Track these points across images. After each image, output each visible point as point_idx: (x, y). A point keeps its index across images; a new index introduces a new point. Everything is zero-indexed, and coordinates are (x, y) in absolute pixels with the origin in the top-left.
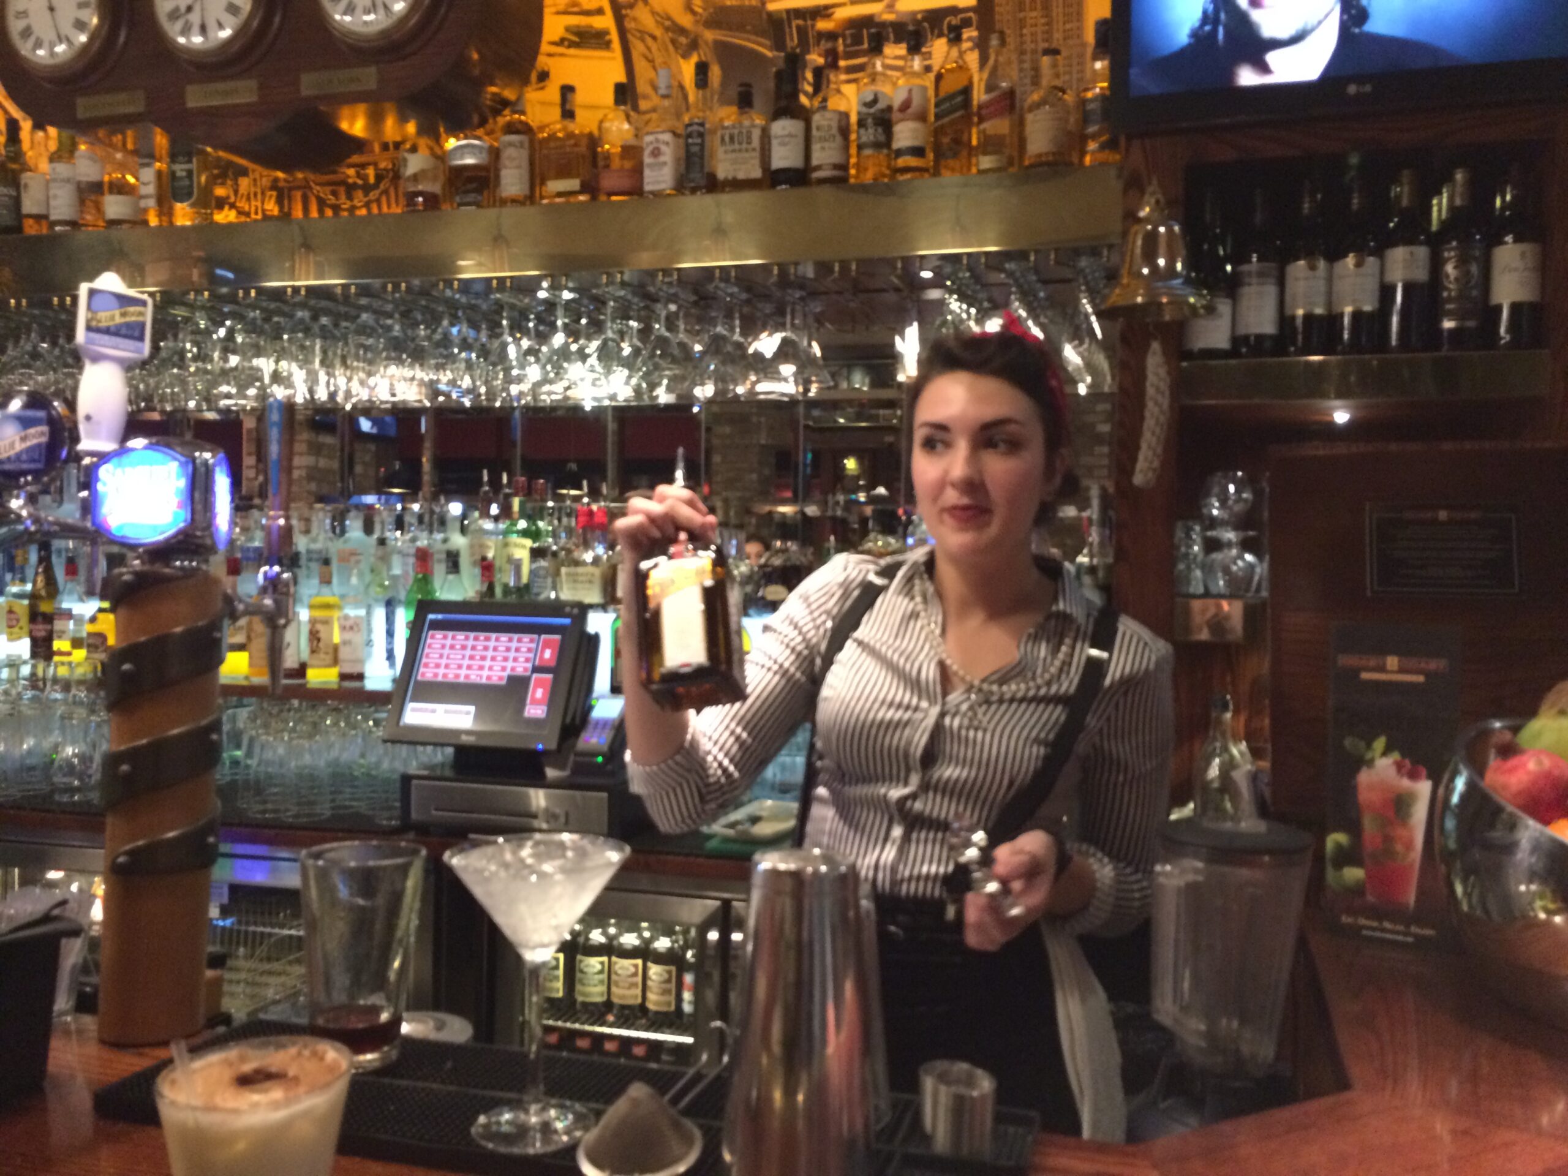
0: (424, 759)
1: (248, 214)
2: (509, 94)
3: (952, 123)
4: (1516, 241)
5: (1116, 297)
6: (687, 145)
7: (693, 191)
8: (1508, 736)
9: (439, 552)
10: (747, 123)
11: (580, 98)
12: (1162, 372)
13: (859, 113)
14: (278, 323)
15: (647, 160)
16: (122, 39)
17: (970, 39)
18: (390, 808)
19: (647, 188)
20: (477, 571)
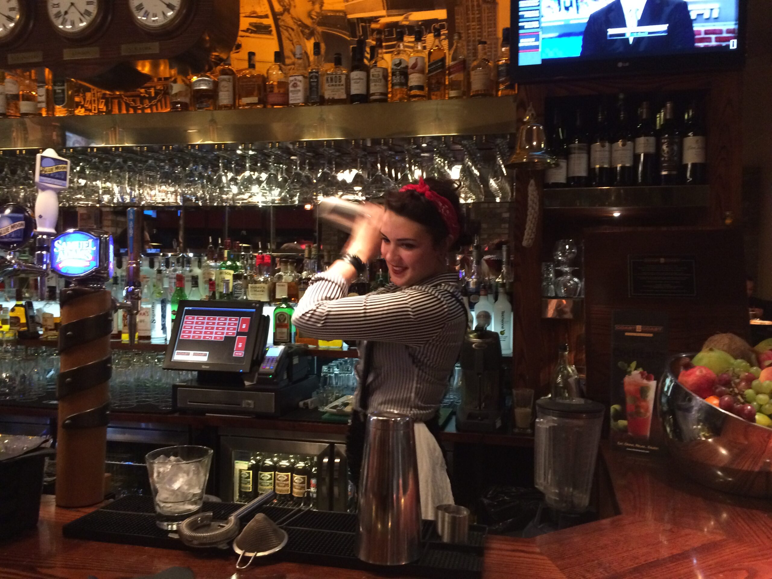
0: (182, 378)
1: (90, 111)
2: (224, 56)
3: (437, 74)
4: (694, 135)
5: (514, 159)
6: (310, 82)
7: (313, 104)
8: (688, 360)
9: (188, 276)
10: (339, 72)
11: (257, 58)
12: (535, 193)
13: (392, 69)
14: (106, 164)
15: (291, 89)
16: (31, 25)
17: (444, 34)
18: (167, 401)
19: (291, 102)
20: (207, 286)
